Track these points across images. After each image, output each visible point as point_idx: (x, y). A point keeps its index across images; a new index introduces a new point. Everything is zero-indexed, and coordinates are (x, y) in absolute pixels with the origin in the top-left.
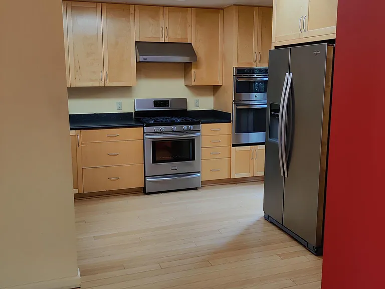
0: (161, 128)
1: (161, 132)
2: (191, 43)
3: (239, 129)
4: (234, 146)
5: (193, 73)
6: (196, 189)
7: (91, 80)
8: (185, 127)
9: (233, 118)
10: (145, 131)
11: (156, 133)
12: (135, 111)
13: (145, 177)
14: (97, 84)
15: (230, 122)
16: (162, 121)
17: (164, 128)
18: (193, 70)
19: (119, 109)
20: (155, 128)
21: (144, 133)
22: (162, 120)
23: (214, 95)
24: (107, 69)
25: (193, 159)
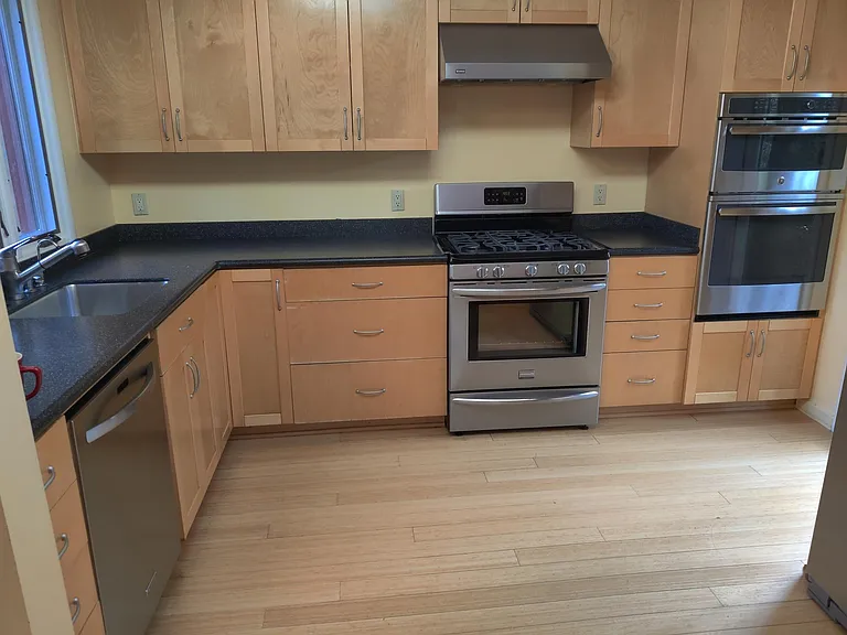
0: (495, 266)
1: (495, 280)
2: (595, 26)
3: (720, 275)
4: (699, 319)
5: (596, 111)
6: (584, 428)
7: (319, 134)
8: (563, 267)
9: (705, 241)
10: (452, 276)
11: (479, 281)
12: (436, 216)
13: (449, 393)
14: (334, 145)
15: (695, 252)
16: (499, 248)
17: (504, 269)
18: (597, 104)
19: (399, 207)
20: (479, 267)
21: (449, 280)
22: (499, 244)
23: (650, 173)
24: (359, 104)
25: (581, 352)
